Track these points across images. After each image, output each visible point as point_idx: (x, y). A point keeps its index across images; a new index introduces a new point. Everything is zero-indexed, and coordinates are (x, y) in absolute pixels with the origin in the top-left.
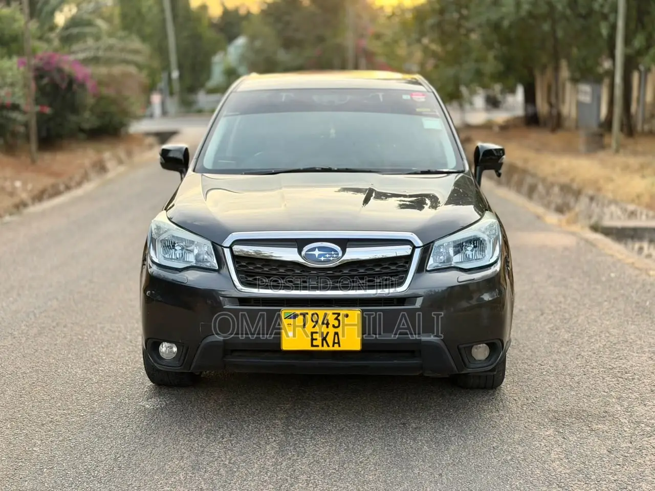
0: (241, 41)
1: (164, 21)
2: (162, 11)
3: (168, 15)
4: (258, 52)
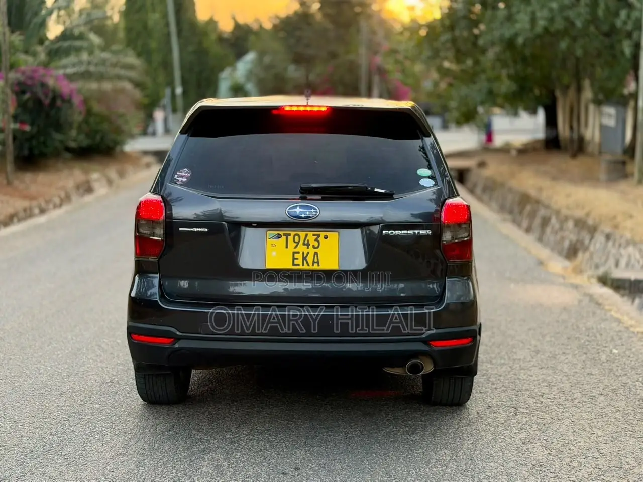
0: (250, 57)
1: (168, 35)
2: (167, 25)
3: (173, 28)
4: (268, 68)
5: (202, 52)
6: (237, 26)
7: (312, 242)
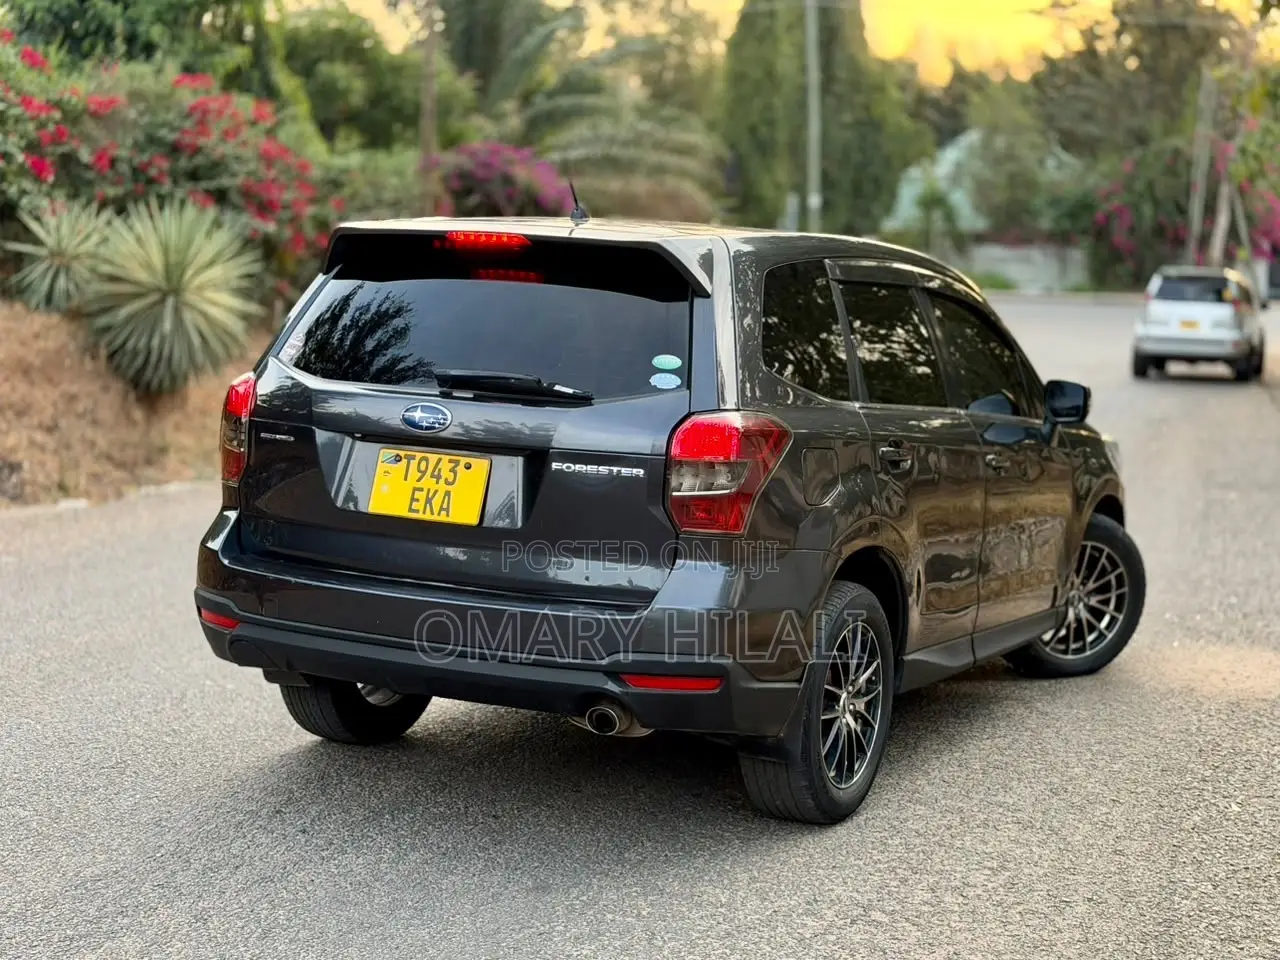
5: (870, 125)
6: (960, 75)
7: (446, 474)
